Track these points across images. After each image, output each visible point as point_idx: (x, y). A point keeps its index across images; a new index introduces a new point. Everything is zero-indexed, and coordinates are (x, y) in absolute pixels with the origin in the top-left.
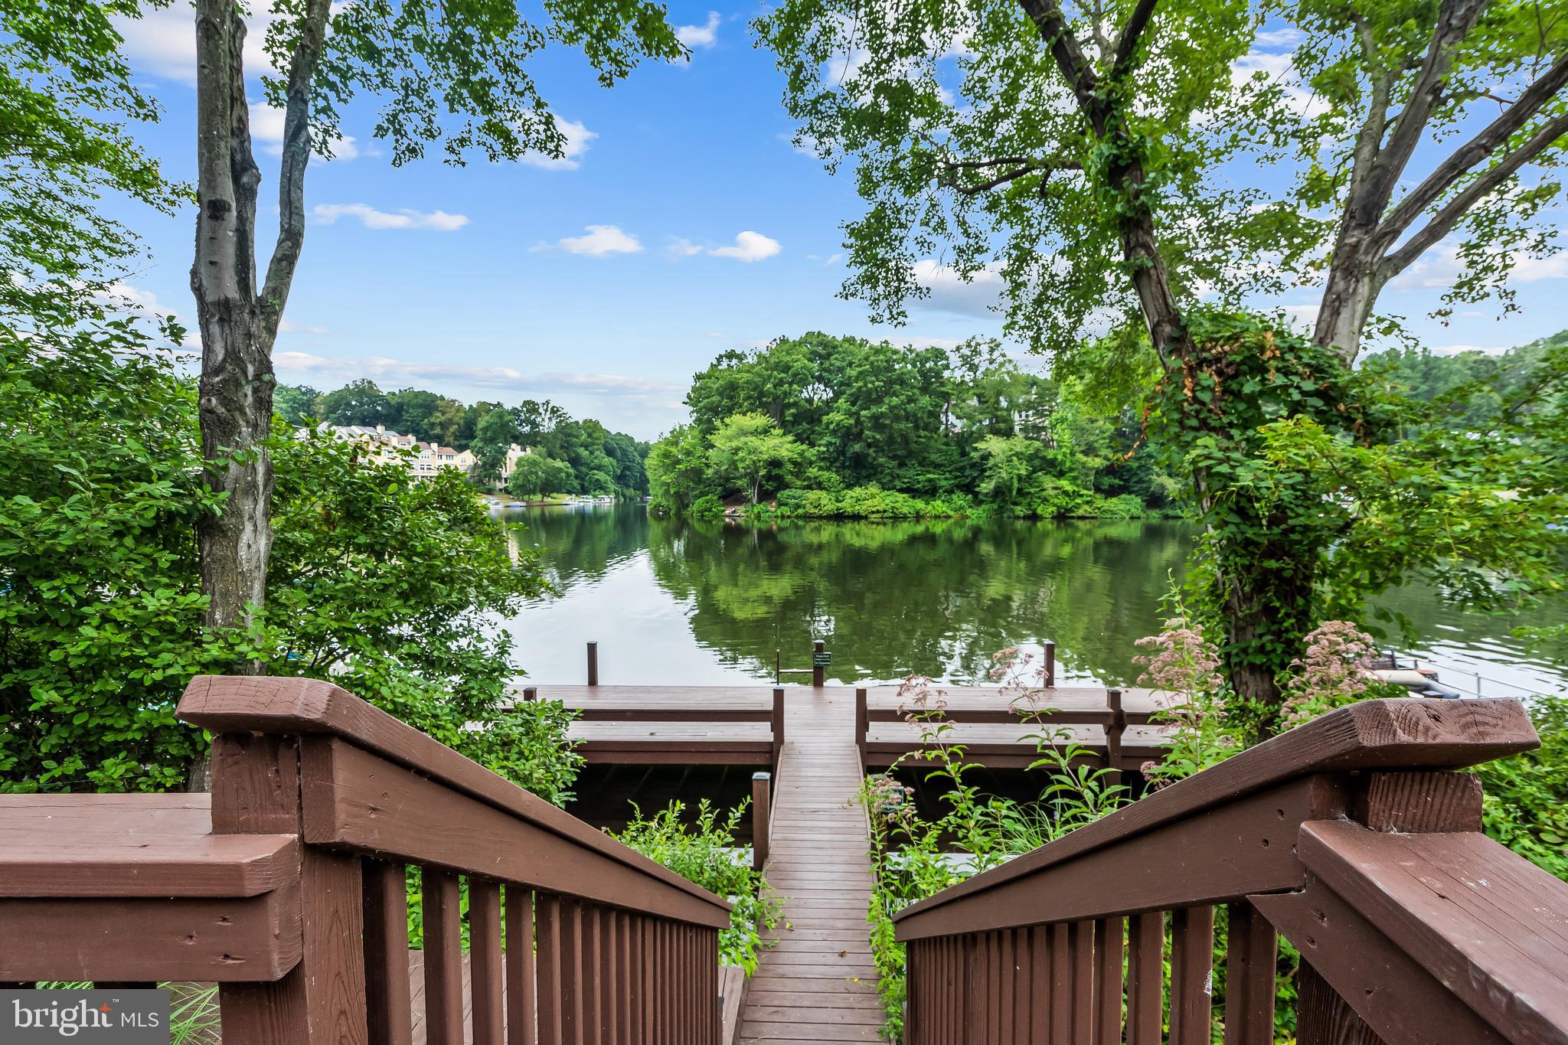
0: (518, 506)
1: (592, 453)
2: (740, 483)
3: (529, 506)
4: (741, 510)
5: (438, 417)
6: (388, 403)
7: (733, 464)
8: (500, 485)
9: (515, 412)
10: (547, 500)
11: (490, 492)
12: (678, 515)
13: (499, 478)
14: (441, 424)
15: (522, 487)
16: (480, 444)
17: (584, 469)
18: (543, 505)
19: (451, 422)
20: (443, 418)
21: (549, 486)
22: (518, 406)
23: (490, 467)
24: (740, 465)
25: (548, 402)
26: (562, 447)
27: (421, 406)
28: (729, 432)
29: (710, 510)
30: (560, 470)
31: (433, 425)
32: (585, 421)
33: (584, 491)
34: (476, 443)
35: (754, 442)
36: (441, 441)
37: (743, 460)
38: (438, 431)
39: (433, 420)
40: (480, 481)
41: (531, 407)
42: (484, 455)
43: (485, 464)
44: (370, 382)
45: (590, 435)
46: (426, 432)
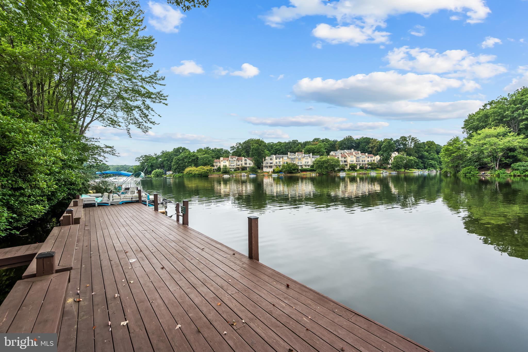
0: (394, 173)
1: (430, 154)
2: (485, 160)
3: (399, 173)
4: (488, 173)
5: (371, 145)
6: (355, 142)
7: (482, 152)
8: (389, 166)
9: (397, 141)
10: (406, 171)
11: (385, 168)
12: (455, 175)
13: (388, 164)
14: (371, 147)
15: (397, 167)
16: (382, 153)
17: (425, 160)
18: (405, 173)
19: (375, 146)
20: (372, 145)
21: (408, 166)
22: (399, 138)
23: (385, 160)
24: (485, 152)
25: (410, 136)
26: (416, 152)
27: (365, 142)
28: (479, 137)
29: (470, 173)
30: (412, 160)
31: (369, 148)
32: (427, 142)
33: (425, 168)
34: (381, 152)
35: (494, 140)
36: (370, 153)
37: (487, 149)
38: (370, 149)
39: (369, 146)
40: (382, 165)
41: (404, 138)
42: (383, 156)
43: (383, 159)
44: (351, 137)
45: (429, 147)
46: (367, 150)
